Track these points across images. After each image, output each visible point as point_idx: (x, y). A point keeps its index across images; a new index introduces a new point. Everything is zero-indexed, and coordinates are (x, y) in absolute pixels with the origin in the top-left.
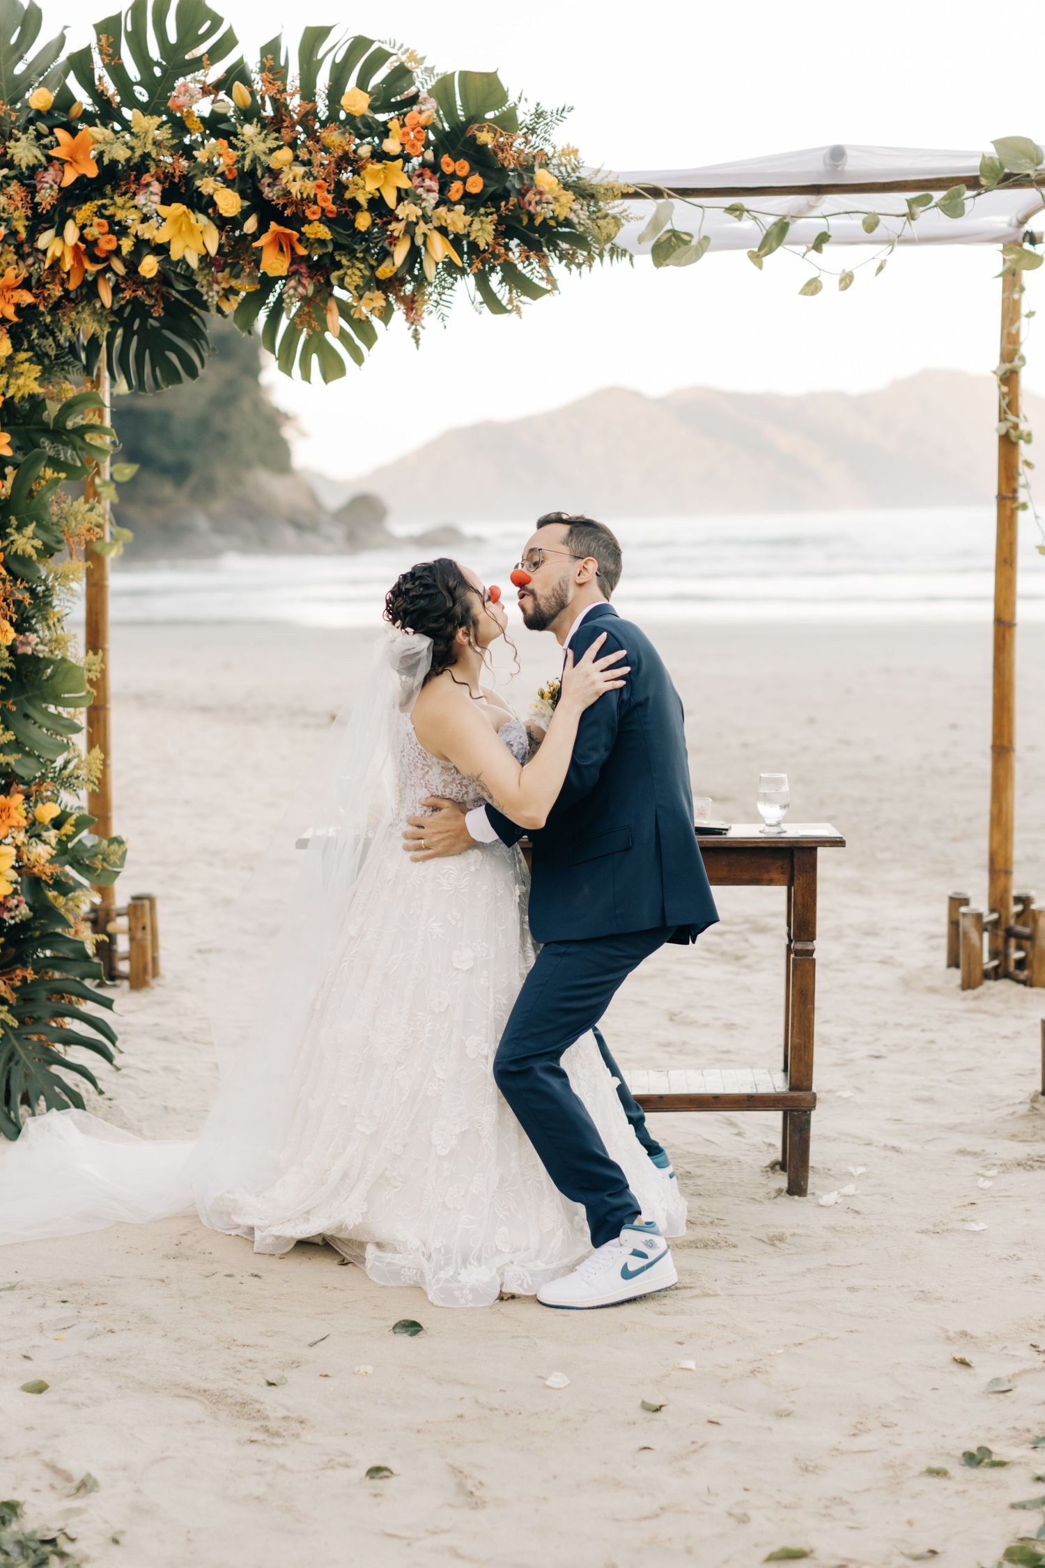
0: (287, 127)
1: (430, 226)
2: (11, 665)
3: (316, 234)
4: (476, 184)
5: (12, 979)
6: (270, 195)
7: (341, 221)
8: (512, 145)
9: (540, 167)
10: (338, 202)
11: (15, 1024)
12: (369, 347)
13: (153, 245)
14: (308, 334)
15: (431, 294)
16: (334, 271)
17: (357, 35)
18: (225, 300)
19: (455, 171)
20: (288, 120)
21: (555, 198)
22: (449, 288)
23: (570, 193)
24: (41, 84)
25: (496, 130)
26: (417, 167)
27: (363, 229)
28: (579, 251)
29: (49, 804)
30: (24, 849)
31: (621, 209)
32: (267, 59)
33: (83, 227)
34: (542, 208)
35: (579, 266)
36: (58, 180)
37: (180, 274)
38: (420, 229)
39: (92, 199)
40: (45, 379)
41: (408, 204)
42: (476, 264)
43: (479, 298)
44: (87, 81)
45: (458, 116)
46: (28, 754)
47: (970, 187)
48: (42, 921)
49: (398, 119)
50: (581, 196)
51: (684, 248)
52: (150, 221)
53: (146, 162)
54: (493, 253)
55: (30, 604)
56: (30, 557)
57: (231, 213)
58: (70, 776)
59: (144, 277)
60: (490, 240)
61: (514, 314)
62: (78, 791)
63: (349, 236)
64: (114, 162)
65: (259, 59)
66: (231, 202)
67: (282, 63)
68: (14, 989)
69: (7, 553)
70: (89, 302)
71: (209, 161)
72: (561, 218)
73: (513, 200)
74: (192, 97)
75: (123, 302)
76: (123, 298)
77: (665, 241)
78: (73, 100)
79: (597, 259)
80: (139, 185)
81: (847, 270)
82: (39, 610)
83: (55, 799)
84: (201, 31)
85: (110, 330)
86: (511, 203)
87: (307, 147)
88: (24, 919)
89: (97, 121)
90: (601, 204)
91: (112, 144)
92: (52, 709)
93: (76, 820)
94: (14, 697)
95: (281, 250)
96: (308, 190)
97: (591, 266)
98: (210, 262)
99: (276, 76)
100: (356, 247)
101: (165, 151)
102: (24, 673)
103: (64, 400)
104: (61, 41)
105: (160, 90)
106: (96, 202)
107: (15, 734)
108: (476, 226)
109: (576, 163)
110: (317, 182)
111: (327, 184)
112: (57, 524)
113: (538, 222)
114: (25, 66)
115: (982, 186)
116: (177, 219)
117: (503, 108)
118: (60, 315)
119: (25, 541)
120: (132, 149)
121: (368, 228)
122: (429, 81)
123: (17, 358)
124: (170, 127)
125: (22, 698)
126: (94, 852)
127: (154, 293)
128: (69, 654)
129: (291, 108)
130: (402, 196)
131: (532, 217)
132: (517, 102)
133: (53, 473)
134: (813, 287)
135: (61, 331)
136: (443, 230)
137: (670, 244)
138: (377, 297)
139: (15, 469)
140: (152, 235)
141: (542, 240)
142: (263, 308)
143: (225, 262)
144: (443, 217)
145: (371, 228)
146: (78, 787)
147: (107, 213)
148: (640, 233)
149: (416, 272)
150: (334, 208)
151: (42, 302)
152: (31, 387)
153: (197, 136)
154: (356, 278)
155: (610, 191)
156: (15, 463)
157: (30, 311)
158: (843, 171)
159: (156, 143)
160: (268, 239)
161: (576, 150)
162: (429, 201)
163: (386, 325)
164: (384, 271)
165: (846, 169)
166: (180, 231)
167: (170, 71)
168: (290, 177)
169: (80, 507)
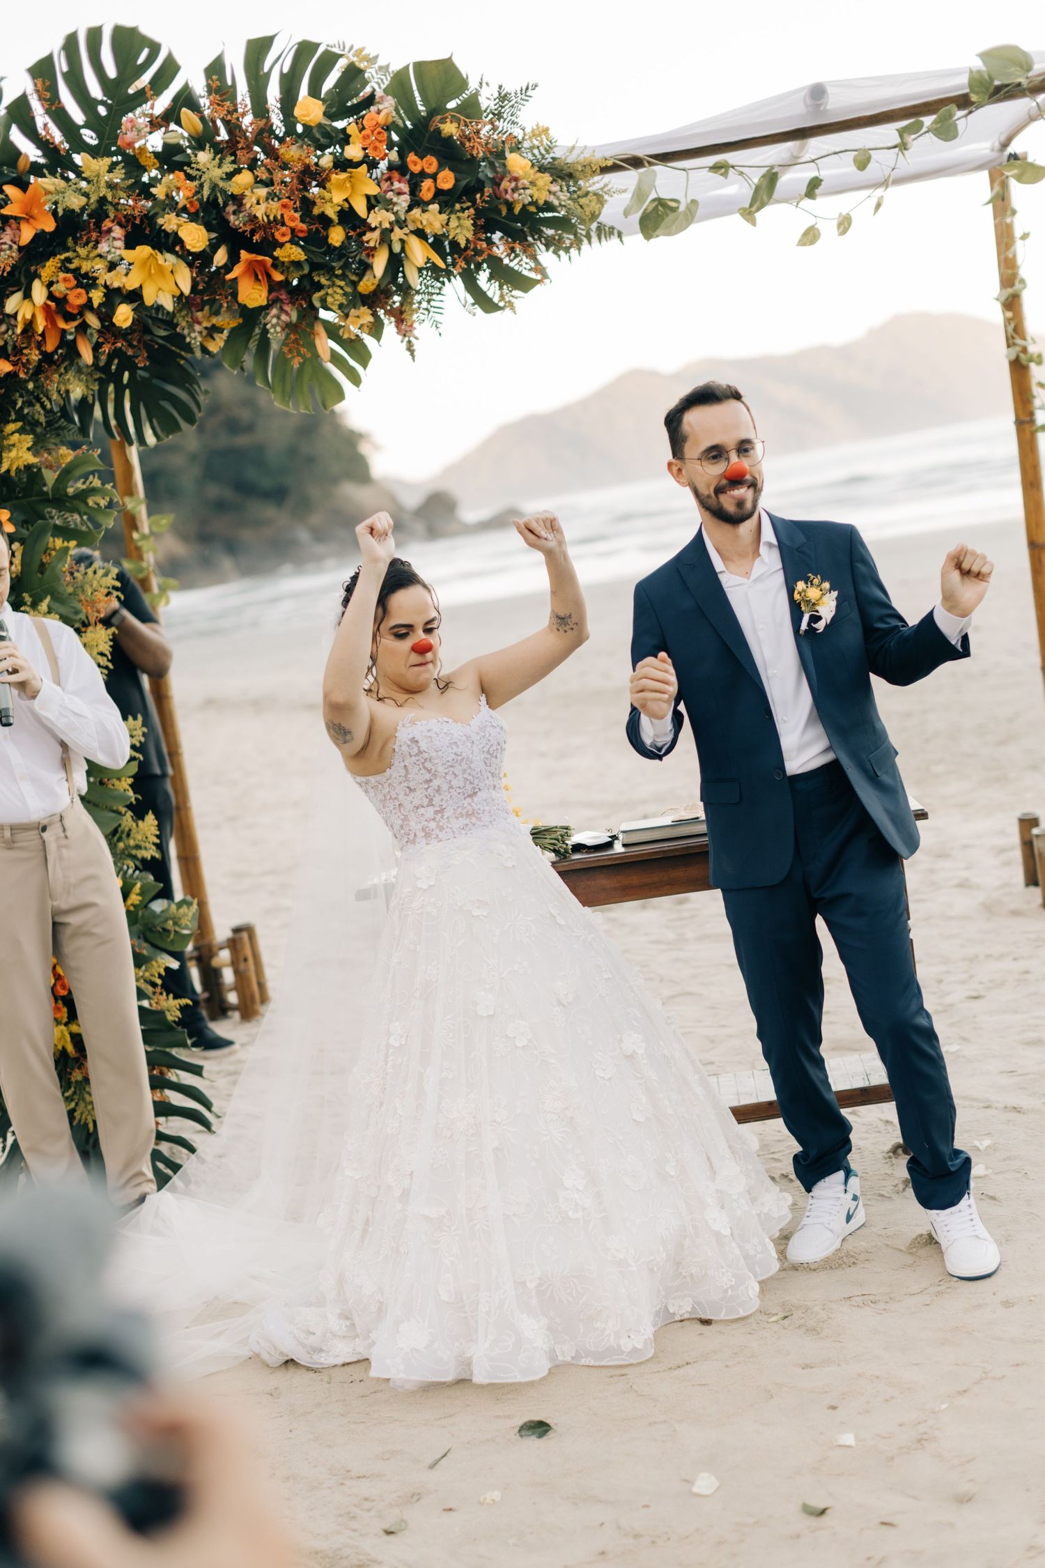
0: (242, 148)
1: (406, 230)
3: (289, 256)
4: (447, 180)
6: (237, 223)
7: (314, 239)
8: (478, 132)
9: (511, 152)
10: (308, 220)
12: (365, 366)
13: (125, 292)
14: (298, 362)
15: (420, 303)
16: (314, 293)
17: (300, 40)
18: (210, 340)
19: (423, 169)
20: (242, 141)
21: (531, 182)
22: (438, 294)
23: (547, 175)
25: (460, 119)
26: (384, 171)
27: (337, 244)
28: (565, 235)
31: (602, 184)
32: (212, 81)
33: (50, 284)
35: (567, 250)
36: (17, 239)
37: (156, 319)
38: (395, 235)
39: (55, 255)
40: (38, 448)
41: (379, 211)
42: (459, 264)
43: (470, 299)
44: (30, 131)
45: (419, 112)
47: (960, 107)
49: (357, 123)
50: (559, 177)
51: (672, 216)
52: (118, 268)
53: (104, 208)
54: (475, 250)
57: (200, 246)
59: (120, 328)
60: (470, 236)
61: (507, 310)
63: (325, 254)
64: (69, 213)
66: (196, 236)
67: (229, 82)
70: (71, 362)
71: (167, 195)
72: (541, 202)
73: (488, 190)
74: (139, 131)
75: (105, 357)
76: (105, 353)
77: (651, 212)
78: (17, 154)
79: (585, 241)
80: (100, 232)
81: (844, 213)
84: (140, 61)
85: (100, 389)
86: (487, 194)
87: (267, 167)
89: (45, 171)
90: (581, 182)
91: (63, 193)
93: (141, 889)
95: (257, 279)
96: (274, 210)
97: (579, 249)
98: (186, 302)
99: (225, 97)
100: (334, 264)
101: (122, 194)
103: (61, 466)
105: (108, 129)
106: (58, 256)
108: (454, 223)
109: (549, 143)
110: (282, 200)
111: (292, 202)
112: (74, 594)
113: (517, 210)
115: (972, 103)
116: (145, 263)
117: (464, 95)
118: (43, 379)
120: (86, 195)
121: (343, 243)
122: (385, 80)
123: (6, 430)
124: (123, 168)
126: (163, 915)
127: (135, 343)
129: (244, 127)
130: (372, 203)
131: (510, 206)
132: (479, 89)
133: (63, 542)
134: (810, 236)
135: (46, 396)
136: (420, 234)
137: (657, 213)
138: (364, 313)
139: (21, 545)
140: (121, 282)
141: (525, 229)
142: (251, 342)
143: (202, 299)
144: (418, 219)
145: (346, 242)
147: (72, 266)
148: (625, 206)
149: (400, 280)
150: (304, 226)
151: (22, 369)
152: (24, 458)
153: (154, 173)
154: (338, 297)
155: (588, 167)
156: (21, 539)
157: (13, 380)
158: (825, 110)
159: (111, 186)
160: (241, 269)
161: (547, 129)
162: (400, 204)
163: (379, 341)
164: (366, 285)
165: (828, 107)
166: (150, 274)
167: (115, 108)
168: (254, 200)
169: (95, 572)
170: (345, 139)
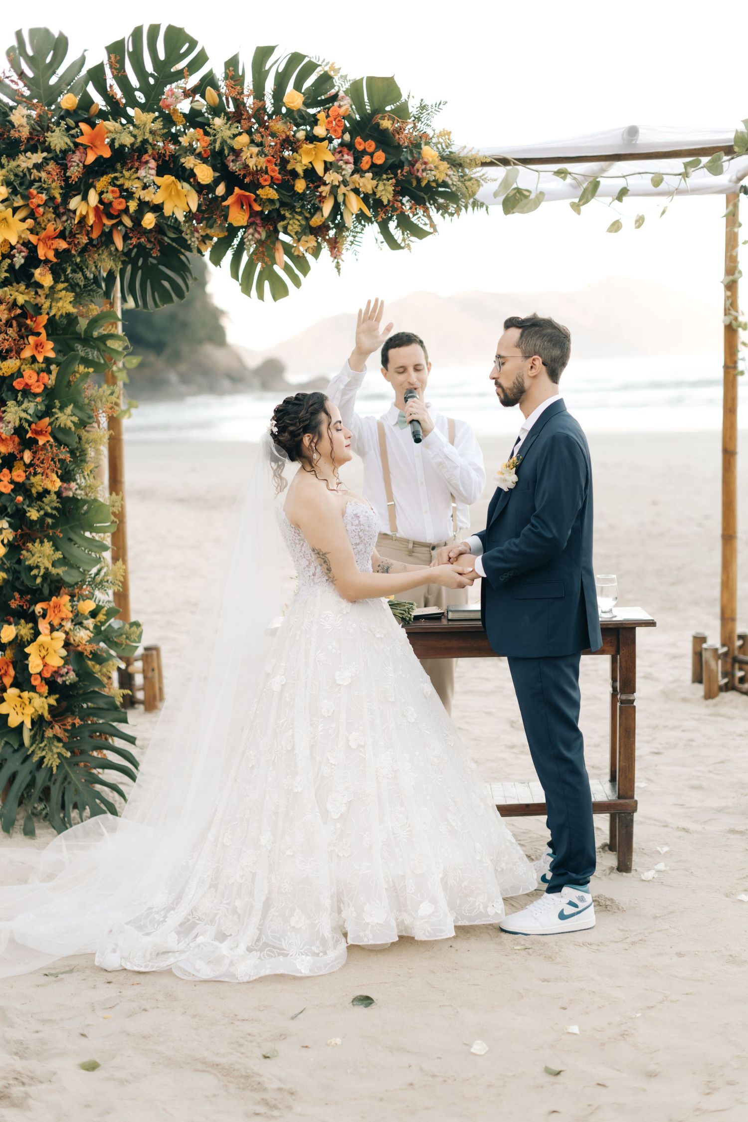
0: (245, 119)
1: (349, 188)
2: (58, 505)
3: (267, 195)
4: (380, 158)
5: (65, 725)
6: (234, 168)
7: (285, 186)
8: (404, 129)
9: (425, 145)
10: (283, 172)
11: (69, 754)
12: (305, 274)
13: (151, 205)
14: (262, 266)
15: (348, 237)
16: (280, 222)
17: (293, 52)
18: (203, 244)
19: (365, 149)
20: (246, 114)
21: (435, 166)
22: (360, 232)
23: (446, 163)
24: (68, 91)
25: (394, 118)
26: (337, 147)
27: (300, 191)
28: (451, 205)
29: (88, 601)
30: (71, 633)
31: (481, 174)
32: (229, 71)
33: (101, 193)
34: (427, 174)
35: (451, 215)
36: (83, 160)
37: (170, 225)
38: (341, 190)
39: (107, 174)
40: (77, 302)
41: (333, 172)
42: (381, 215)
43: (381, 238)
44: (102, 88)
45: (366, 110)
46: (71, 566)
47: (727, 154)
48: (86, 683)
49: (324, 112)
50: (453, 165)
51: (524, 201)
52: (149, 188)
53: (145, 146)
54: (393, 206)
55: (70, 461)
56: (70, 428)
57: (207, 181)
58: (101, 581)
59: (146, 229)
60: (391, 197)
61: (406, 250)
62: (108, 591)
63: (290, 196)
64: (122, 146)
65: (224, 71)
66: (206, 174)
67: (240, 73)
68: (66, 731)
69: (53, 426)
70: (107, 247)
71: (189, 145)
72: (440, 181)
73: (406, 168)
74: (177, 98)
75: (131, 247)
76: (131, 244)
77: (511, 196)
78: (91, 102)
79: (464, 210)
80: (140, 162)
81: (640, 215)
82: (77, 466)
83: (91, 597)
84: (182, 51)
85: (122, 266)
86: (405, 171)
87: (260, 133)
88: (72, 682)
89: (110, 117)
90: (467, 171)
91: (119, 133)
92: (87, 534)
93: (107, 611)
94: (61, 526)
95: (243, 207)
96: (261, 164)
97: (459, 215)
98: (192, 217)
99: (237, 82)
100: (295, 204)
101: (158, 138)
102: (68, 509)
103: (91, 316)
104: (83, 60)
105: (154, 94)
106: (110, 175)
107: (62, 554)
108: (381, 187)
109: (448, 141)
110: (267, 158)
111: (275, 159)
112: (89, 404)
113: (424, 184)
114: (57, 79)
115: (735, 152)
116: (168, 187)
117: (398, 103)
118: (87, 256)
119: (66, 418)
120: (135, 136)
121: (304, 190)
122: (343, 85)
123: (57, 288)
124: (162, 121)
125: (67, 527)
126: (120, 632)
127: (153, 240)
128: (99, 495)
129: (247, 105)
130: (328, 167)
131: (419, 180)
132: (407, 99)
133: (85, 368)
134: (616, 227)
135: (87, 268)
136: (356, 191)
137: (515, 198)
138: (310, 240)
139: (57, 367)
140: (150, 198)
141: (425, 197)
142: (229, 249)
143: (203, 216)
144: (357, 182)
145: (306, 190)
146: (107, 588)
147: (118, 183)
148: (495, 190)
149: (337, 222)
150: (280, 176)
151: (74, 247)
152: (67, 308)
153: (180, 127)
154: (296, 227)
155: (473, 161)
156: (57, 362)
157: (65, 254)
158: (636, 144)
159: (152, 132)
160: (234, 199)
161: (450, 132)
162: (347, 170)
163: (316, 259)
164: (316, 221)
165: (638, 142)
166: (170, 195)
167: (160, 80)
168: (249, 155)
169: (104, 392)
170: (314, 121)
